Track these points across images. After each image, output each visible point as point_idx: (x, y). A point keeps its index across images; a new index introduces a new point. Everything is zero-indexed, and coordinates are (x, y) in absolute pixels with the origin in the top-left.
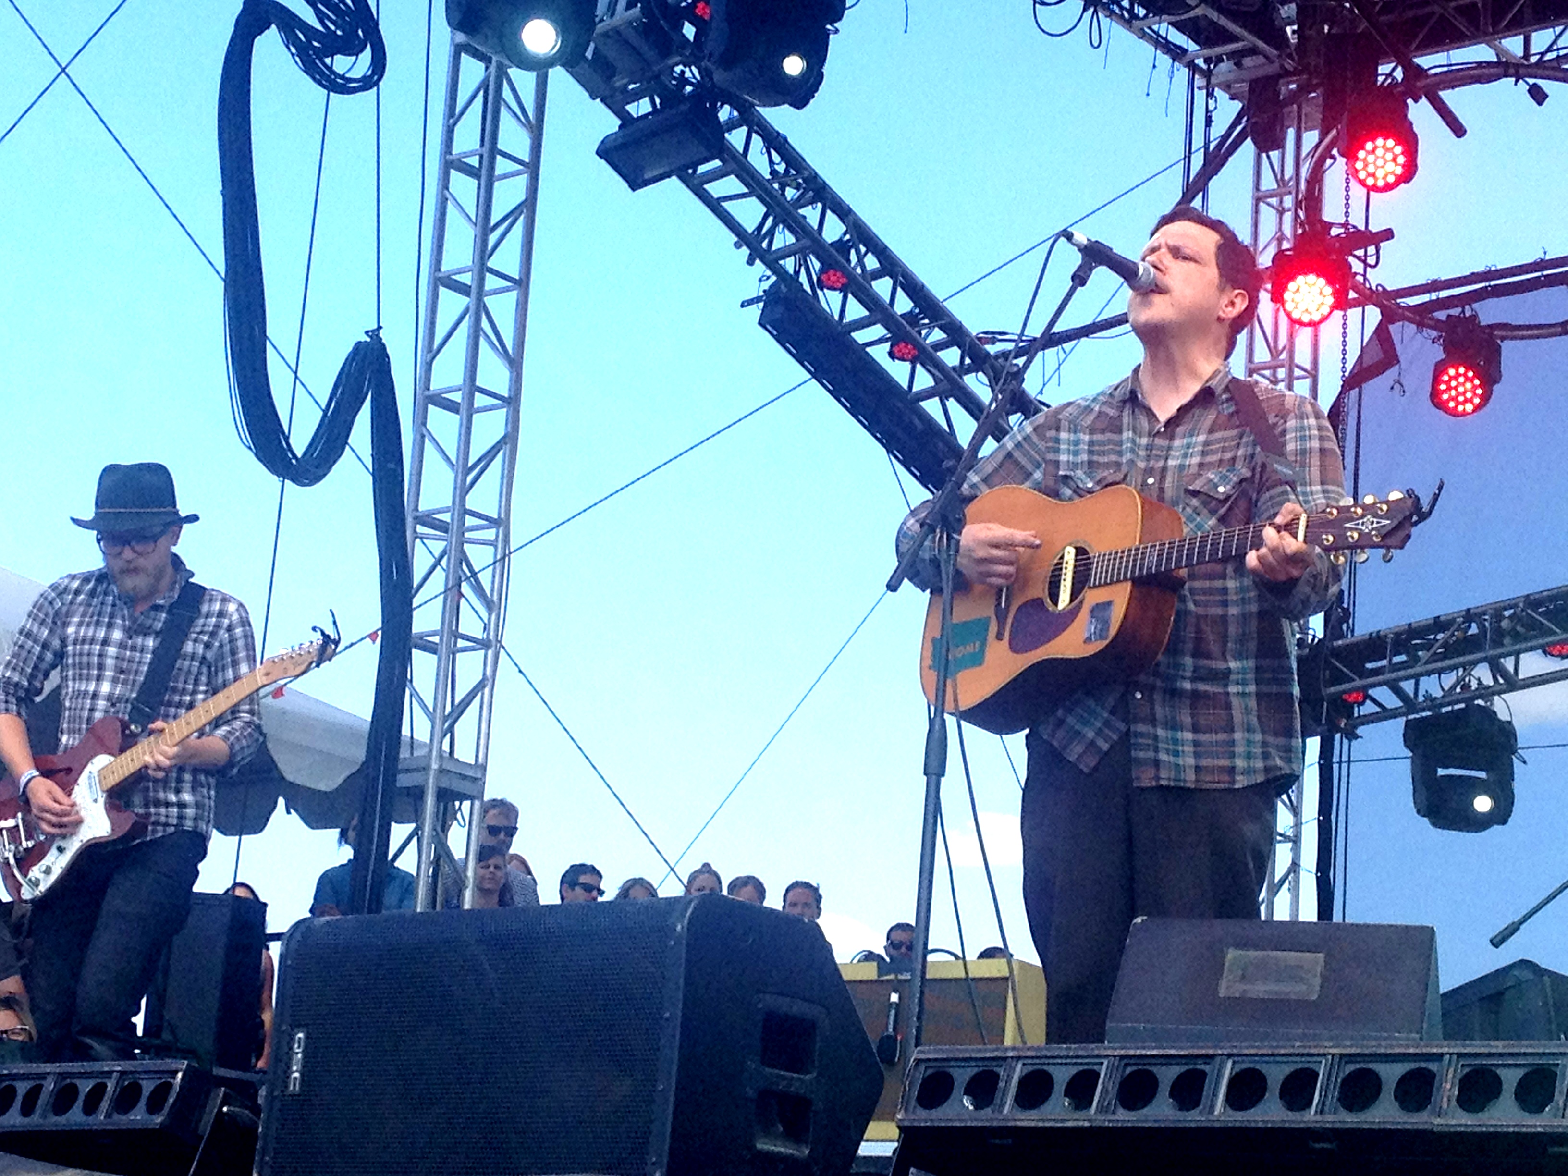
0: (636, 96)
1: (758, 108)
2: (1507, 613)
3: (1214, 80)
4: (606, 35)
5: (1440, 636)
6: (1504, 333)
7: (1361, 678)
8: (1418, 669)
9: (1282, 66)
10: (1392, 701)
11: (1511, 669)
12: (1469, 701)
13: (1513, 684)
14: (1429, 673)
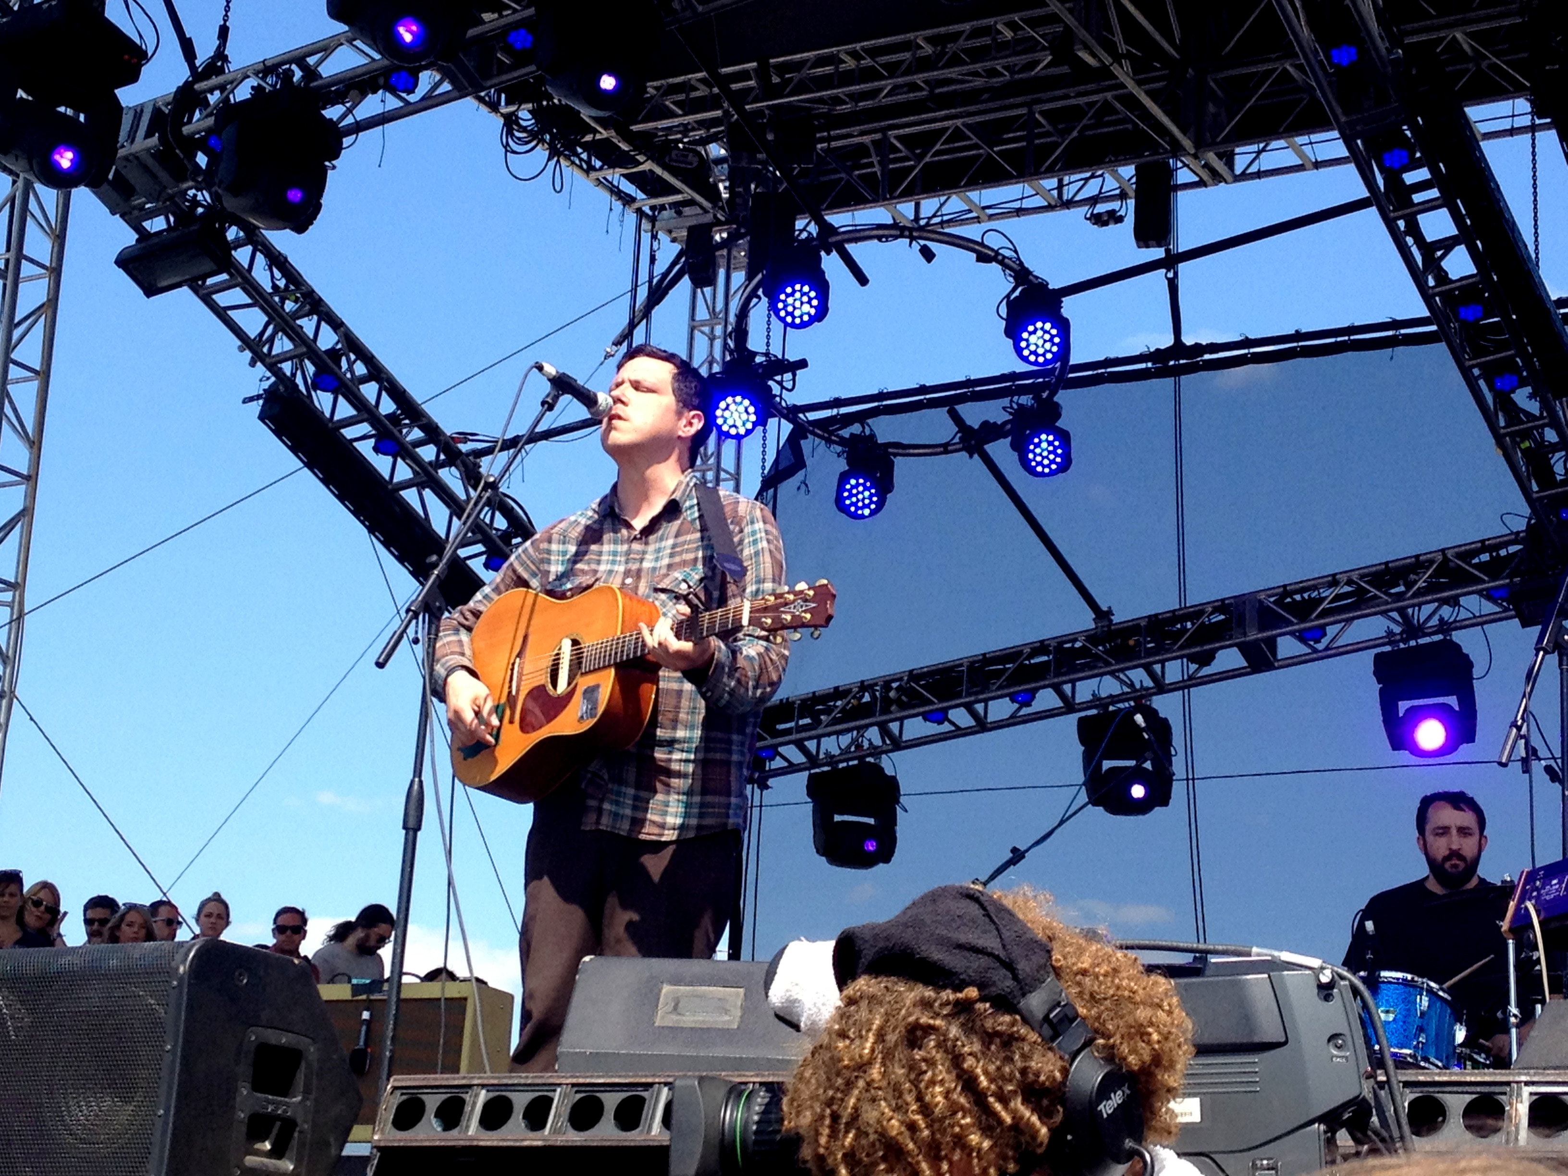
0: (152, 214)
1: (263, 231)
2: (894, 685)
3: (657, 224)
4: (126, 158)
5: (839, 703)
6: (895, 451)
7: (773, 737)
8: (820, 731)
9: (715, 216)
10: (797, 757)
11: (897, 732)
12: (861, 759)
13: (898, 744)
14: (829, 735)
